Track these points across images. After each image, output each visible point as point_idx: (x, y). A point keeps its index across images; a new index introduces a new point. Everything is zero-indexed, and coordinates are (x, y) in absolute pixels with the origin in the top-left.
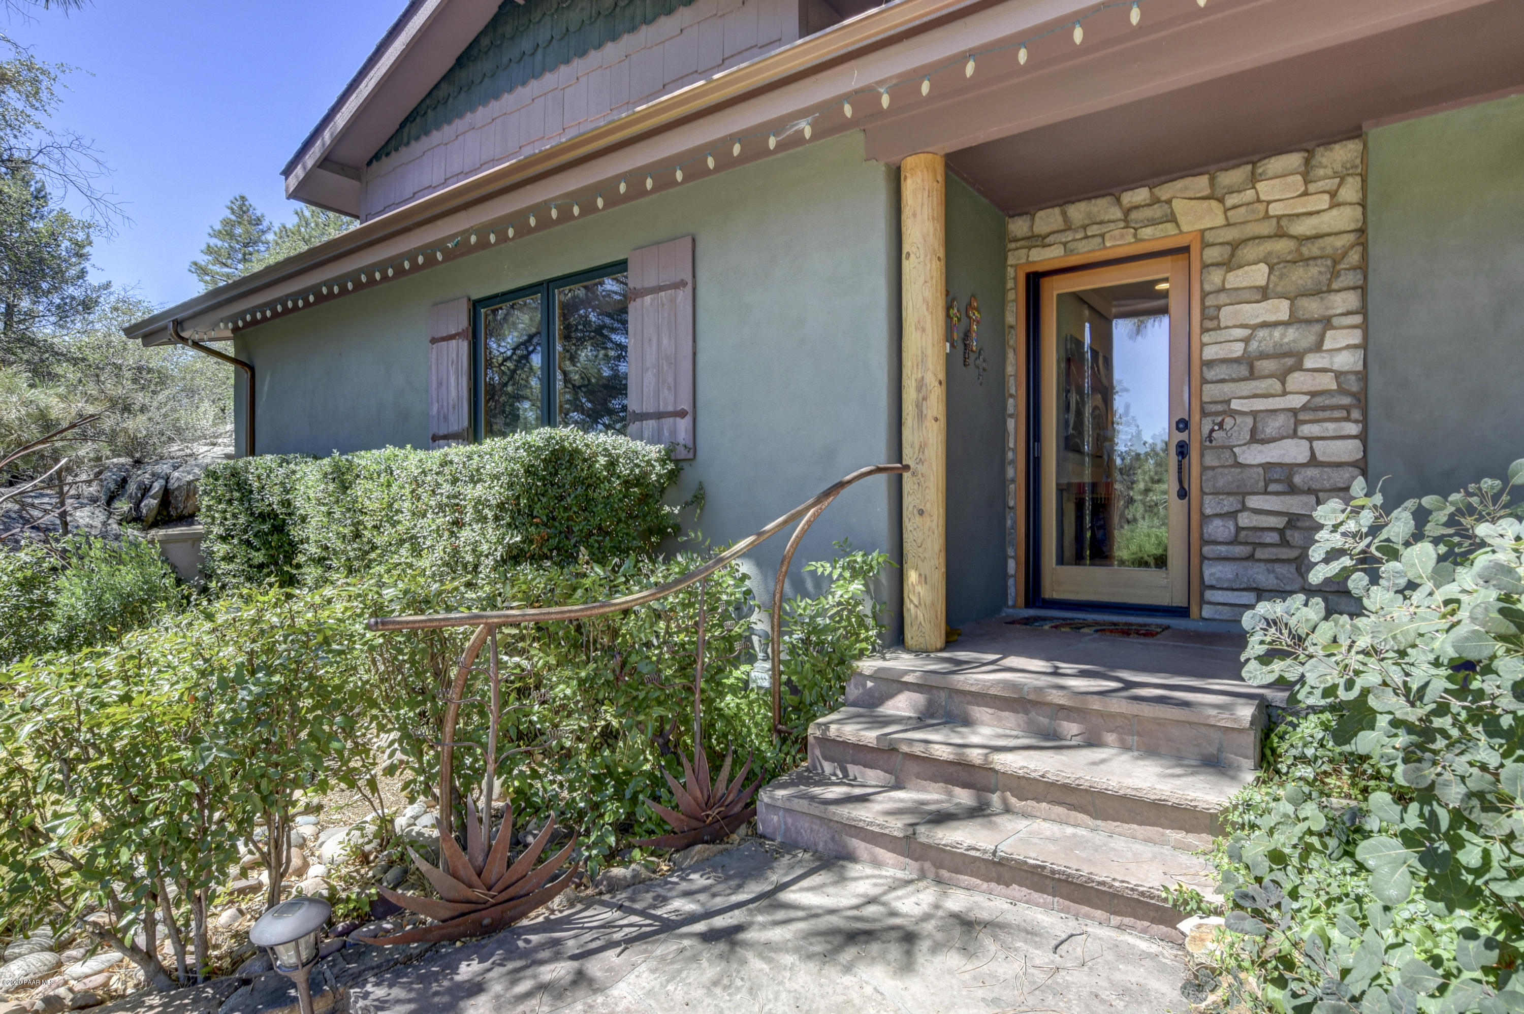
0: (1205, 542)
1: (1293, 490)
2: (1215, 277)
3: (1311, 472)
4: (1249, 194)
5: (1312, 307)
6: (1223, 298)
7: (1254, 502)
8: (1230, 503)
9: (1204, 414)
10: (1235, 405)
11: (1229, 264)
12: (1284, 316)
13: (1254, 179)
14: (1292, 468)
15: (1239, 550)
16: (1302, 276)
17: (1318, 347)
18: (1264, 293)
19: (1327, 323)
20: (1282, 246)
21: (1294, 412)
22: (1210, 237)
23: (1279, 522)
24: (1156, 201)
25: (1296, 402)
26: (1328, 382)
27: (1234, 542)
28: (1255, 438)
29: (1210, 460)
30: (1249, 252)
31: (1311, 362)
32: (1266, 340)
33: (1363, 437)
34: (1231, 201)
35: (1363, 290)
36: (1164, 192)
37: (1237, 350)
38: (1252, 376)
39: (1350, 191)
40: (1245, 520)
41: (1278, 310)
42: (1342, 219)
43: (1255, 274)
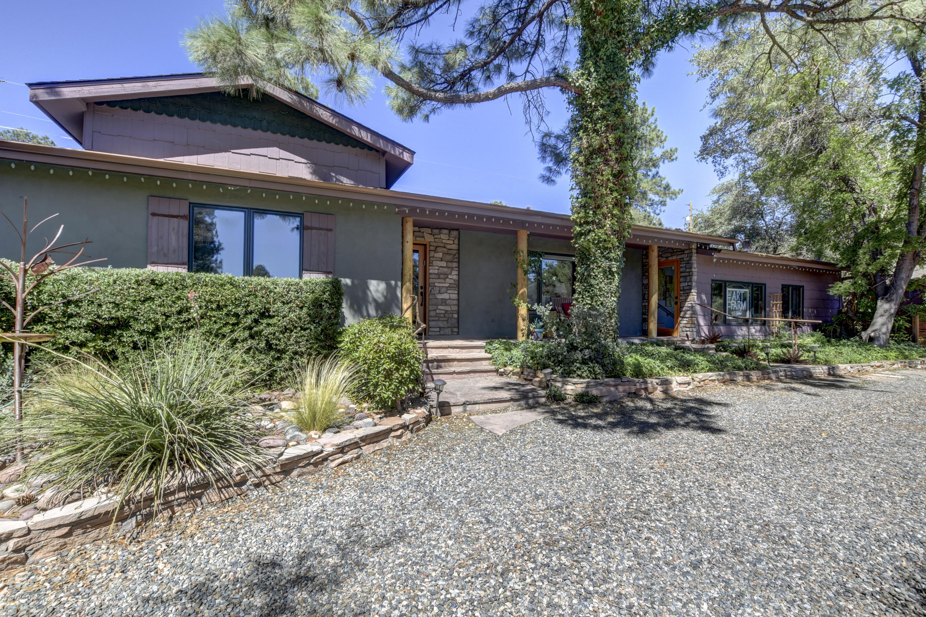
0: (429, 316)
1: (446, 305)
2: (432, 254)
3: (449, 301)
4: (439, 236)
5: (450, 264)
6: (434, 259)
7: (440, 307)
8: (434, 307)
9: (429, 286)
10: (436, 284)
11: (435, 251)
12: (445, 265)
13: (440, 233)
14: (446, 300)
15: (437, 318)
16: (449, 257)
17: (451, 274)
18: (442, 260)
19: (452, 268)
20: (445, 250)
21: (447, 287)
22: (431, 244)
23: (443, 312)
24: (420, 232)
25: (447, 285)
26: (452, 281)
27: (436, 316)
28: (440, 293)
29: (431, 297)
30: (439, 249)
31: (450, 277)
32: (442, 270)
33: (458, 294)
34: (436, 236)
35: (459, 262)
36: (422, 230)
37: (436, 271)
38: (439, 278)
39: (456, 242)
40: (438, 311)
41: (444, 264)
42: (455, 247)
43: (440, 255)
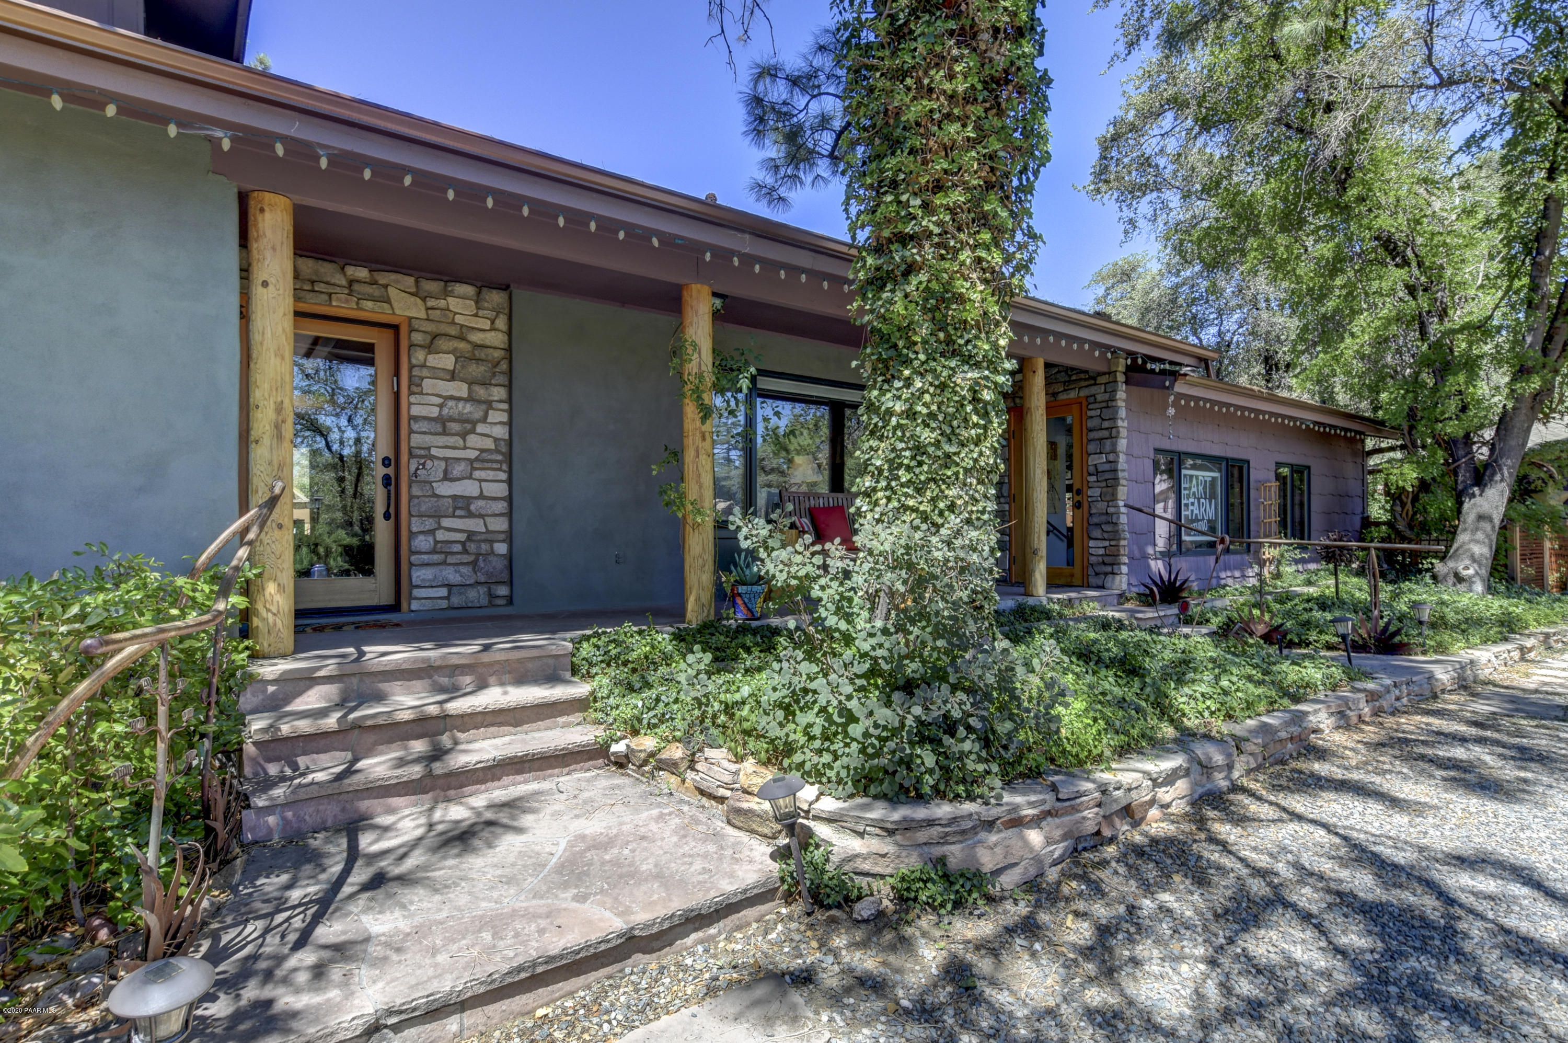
0: (412, 552)
1: (471, 515)
2: (419, 356)
3: (481, 503)
4: (442, 303)
5: (481, 392)
6: (425, 372)
7: (446, 522)
8: (429, 524)
9: (411, 455)
10: (434, 451)
11: (430, 348)
12: (465, 394)
13: (446, 294)
14: (469, 500)
15: (436, 558)
16: (476, 370)
17: (484, 420)
18: (453, 376)
19: (489, 404)
20: (462, 345)
21: (471, 461)
22: (416, 324)
23: (462, 537)
24: (374, 283)
25: (473, 454)
26: (489, 444)
27: (434, 552)
28: (447, 477)
29: (416, 491)
30: (442, 343)
31: (480, 428)
32: (452, 409)
33: (510, 482)
34: (431, 303)
35: (510, 387)
36: (383, 278)
37: (434, 412)
38: (445, 433)
39: (501, 323)
40: (441, 535)
41: (461, 389)
42: (497, 339)
43: (447, 361)
